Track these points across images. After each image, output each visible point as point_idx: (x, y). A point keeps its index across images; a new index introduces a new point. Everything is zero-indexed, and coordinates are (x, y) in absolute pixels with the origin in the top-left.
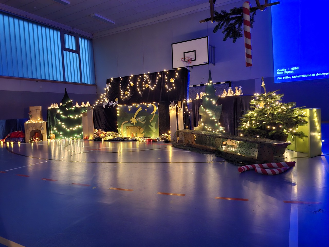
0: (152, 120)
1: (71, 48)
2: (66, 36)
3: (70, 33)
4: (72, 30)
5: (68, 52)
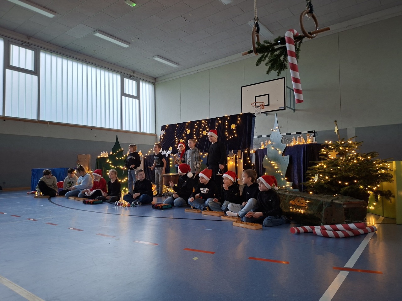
1: (130, 94)
2: (126, 80)
3: (131, 77)
4: (133, 74)
5: (127, 98)
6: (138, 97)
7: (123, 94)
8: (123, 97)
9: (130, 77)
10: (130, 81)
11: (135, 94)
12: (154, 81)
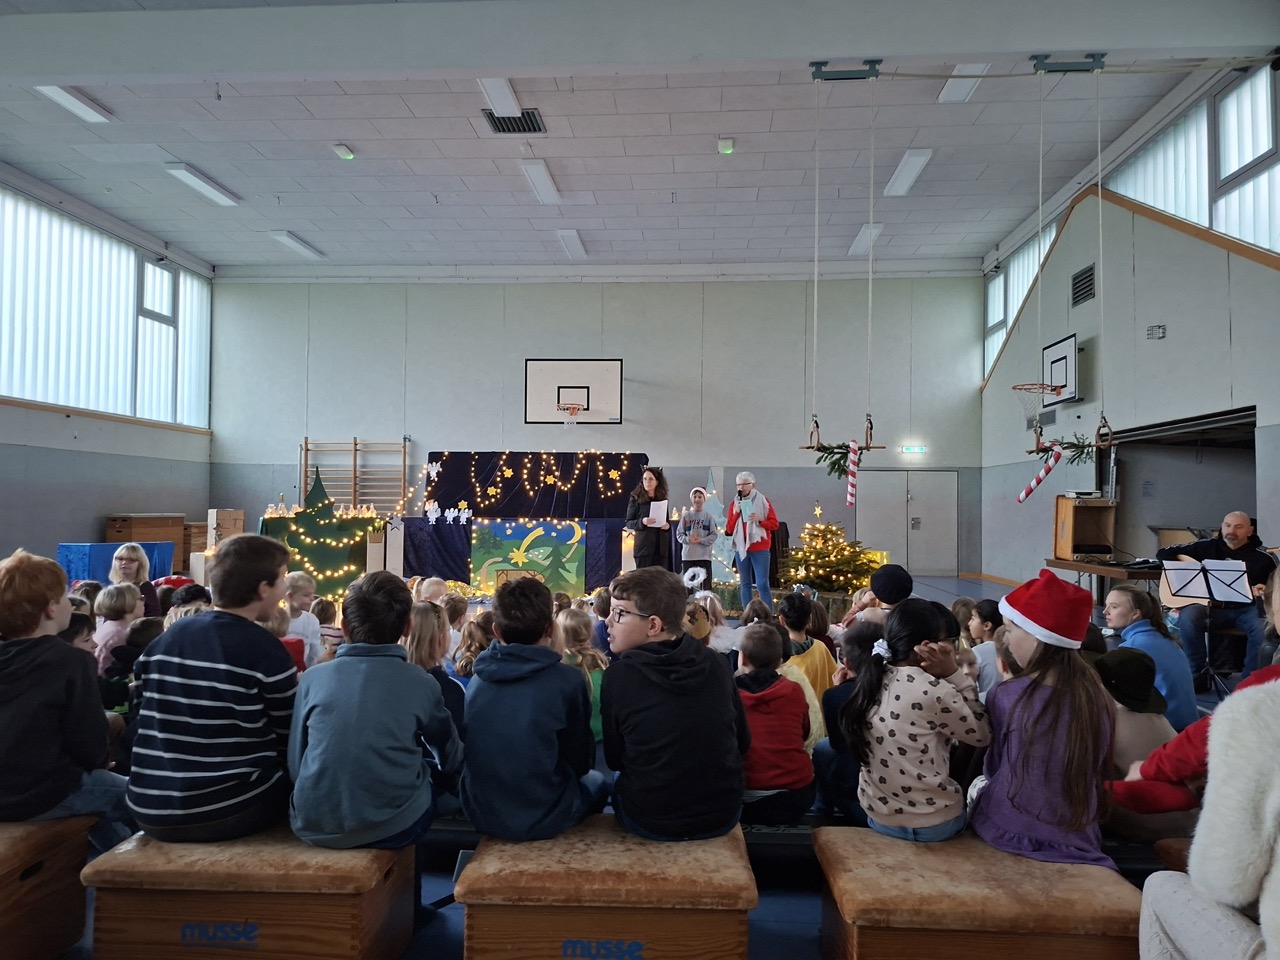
0: (568, 556)
1: (157, 310)
2: (149, 268)
3: (162, 259)
4: (165, 253)
5: (149, 321)
6: (172, 321)
7: (141, 310)
8: (141, 318)
9: (160, 260)
10: (158, 270)
11: (166, 311)
12: (210, 274)
